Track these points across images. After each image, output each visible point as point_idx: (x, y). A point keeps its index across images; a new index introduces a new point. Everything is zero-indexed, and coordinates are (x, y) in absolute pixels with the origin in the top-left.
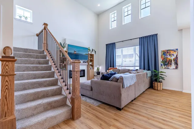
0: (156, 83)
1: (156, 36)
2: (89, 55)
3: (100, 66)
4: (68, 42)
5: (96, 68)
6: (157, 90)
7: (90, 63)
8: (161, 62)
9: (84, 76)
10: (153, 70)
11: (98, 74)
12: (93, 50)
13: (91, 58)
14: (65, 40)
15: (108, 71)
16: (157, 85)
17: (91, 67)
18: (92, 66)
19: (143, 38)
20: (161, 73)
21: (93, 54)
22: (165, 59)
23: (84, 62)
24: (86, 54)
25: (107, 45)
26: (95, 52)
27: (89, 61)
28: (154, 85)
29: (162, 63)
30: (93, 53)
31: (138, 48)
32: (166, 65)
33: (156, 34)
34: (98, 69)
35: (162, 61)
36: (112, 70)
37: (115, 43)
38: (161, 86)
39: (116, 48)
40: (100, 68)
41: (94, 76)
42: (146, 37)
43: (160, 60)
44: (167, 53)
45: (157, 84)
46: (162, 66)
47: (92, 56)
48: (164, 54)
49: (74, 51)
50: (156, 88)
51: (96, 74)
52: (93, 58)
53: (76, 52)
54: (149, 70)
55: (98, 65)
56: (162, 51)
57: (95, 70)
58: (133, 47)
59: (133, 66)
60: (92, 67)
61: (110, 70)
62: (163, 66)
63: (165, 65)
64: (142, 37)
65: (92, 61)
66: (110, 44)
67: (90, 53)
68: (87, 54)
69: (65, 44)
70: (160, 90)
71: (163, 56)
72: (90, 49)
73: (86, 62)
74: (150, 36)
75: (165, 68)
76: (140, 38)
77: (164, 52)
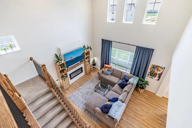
1: (152, 51)
4: (63, 52)
6: (139, 93)
9: (82, 72)
10: (141, 78)
12: (88, 47)
13: (87, 54)
16: (140, 90)
17: (87, 62)
19: (140, 47)
22: (152, 72)
25: (103, 40)
26: (91, 48)
27: (86, 59)
28: (138, 89)
29: (149, 74)
30: (89, 50)
31: (133, 54)
32: (152, 75)
33: (153, 49)
37: (111, 41)
39: (112, 46)
43: (149, 71)
44: (156, 68)
48: (153, 67)
52: (89, 54)
53: (72, 58)
54: (138, 76)
60: (89, 62)
61: (105, 69)
62: (149, 76)
63: (151, 75)
66: (106, 41)
67: (86, 51)
68: (83, 54)
71: (152, 69)
74: (147, 49)
75: (150, 77)
76: (137, 47)
77: (154, 66)
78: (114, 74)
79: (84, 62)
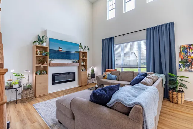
0: (175, 93)
1: (172, 25)
2: (81, 53)
3: (94, 67)
4: (49, 36)
5: (91, 69)
6: (177, 103)
7: (82, 64)
8: (180, 62)
9: (74, 80)
10: (168, 73)
11: (92, 77)
12: (85, 47)
13: (83, 56)
14: (45, 32)
15: (104, 73)
16: (177, 97)
17: (83, 68)
18: (85, 66)
19: (152, 29)
20: (182, 78)
21: (86, 52)
22: (185, 58)
23: (74, 62)
24: (76, 52)
25: (103, 40)
26: (89, 49)
27: (81, 61)
28: (171, 95)
29: (181, 64)
30: (86, 50)
31: (144, 43)
32: (187, 66)
33: (171, 23)
34: (93, 71)
35: (182, 60)
36: (109, 73)
37: (113, 37)
38: (183, 98)
39: (115, 44)
40: (95, 69)
41: (88, 79)
42: (157, 27)
43: (178, 59)
44: (190, 48)
45: (177, 95)
46: (181, 67)
47: (85, 54)
48: (184, 50)
49: (59, 48)
50: (175, 101)
51: (90, 77)
52: (86, 57)
53: (61, 48)
55: (93, 66)
56: (181, 47)
57: (89, 71)
58: (137, 43)
59: (138, 68)
60: (85, 68)
61: (107, 73)
62: (183, 68)
63: (185, 66)
64: (150, 28)
65: (84, 60)
66: (107, 39)
67: (82, 50)
68: (78, 52)
69: (44, 38)
70: (181, 104)
71: (183, 54)
72: (82, 45)
73: (76, 62)
74: (162, 26)
75: (186, 71)
76: (147, 29)
77: (184, 46)
78: (121, 77)
79: (78, 64)
